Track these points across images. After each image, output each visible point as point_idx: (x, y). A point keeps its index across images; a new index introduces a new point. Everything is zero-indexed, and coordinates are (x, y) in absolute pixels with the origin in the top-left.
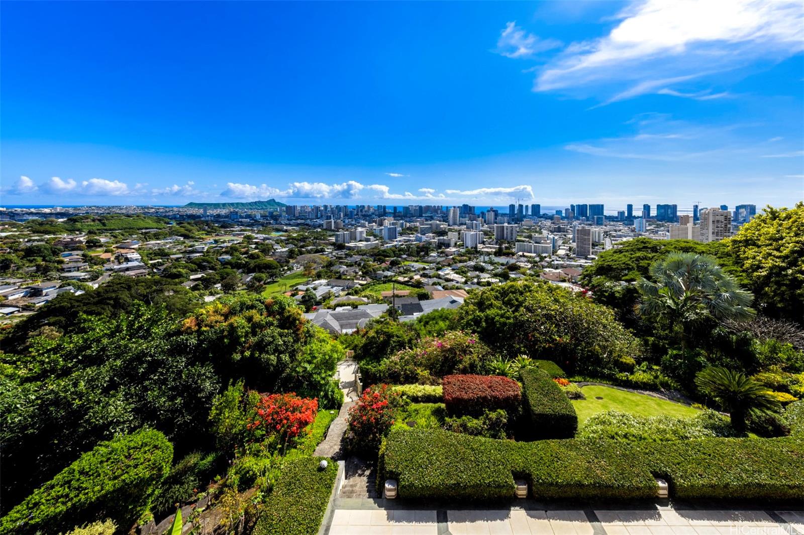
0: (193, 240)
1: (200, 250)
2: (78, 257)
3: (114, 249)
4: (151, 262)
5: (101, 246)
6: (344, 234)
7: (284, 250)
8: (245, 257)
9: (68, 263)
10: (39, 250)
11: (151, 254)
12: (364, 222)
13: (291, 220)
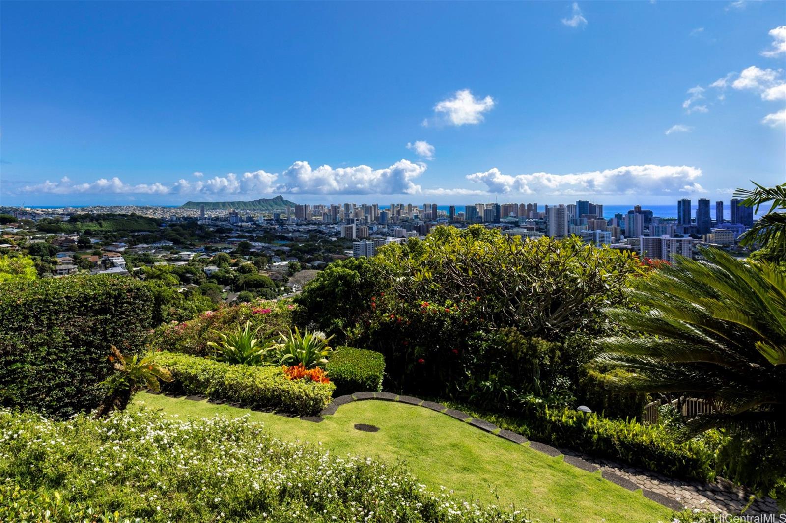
0: (182, 246)
1: (185, 258)
2: (70, 258)
3: (102, 252)
4: (134, 269)
5: (90, 247)
6: (366, 245)
7: (285, 263)
8: (235, 270)
9: (61, 265)
10: (39, 248)
11: (135, 259)
12: (401, 229)
13: (301, 225)
